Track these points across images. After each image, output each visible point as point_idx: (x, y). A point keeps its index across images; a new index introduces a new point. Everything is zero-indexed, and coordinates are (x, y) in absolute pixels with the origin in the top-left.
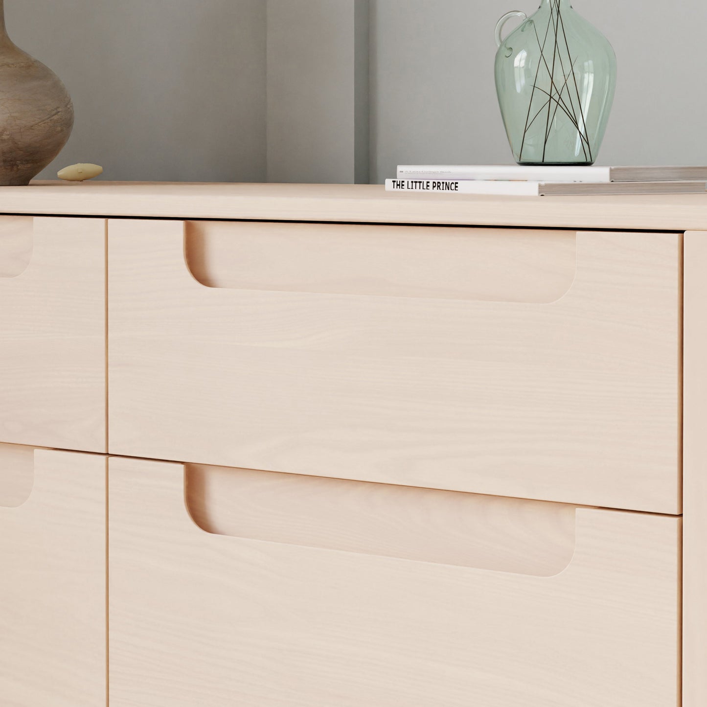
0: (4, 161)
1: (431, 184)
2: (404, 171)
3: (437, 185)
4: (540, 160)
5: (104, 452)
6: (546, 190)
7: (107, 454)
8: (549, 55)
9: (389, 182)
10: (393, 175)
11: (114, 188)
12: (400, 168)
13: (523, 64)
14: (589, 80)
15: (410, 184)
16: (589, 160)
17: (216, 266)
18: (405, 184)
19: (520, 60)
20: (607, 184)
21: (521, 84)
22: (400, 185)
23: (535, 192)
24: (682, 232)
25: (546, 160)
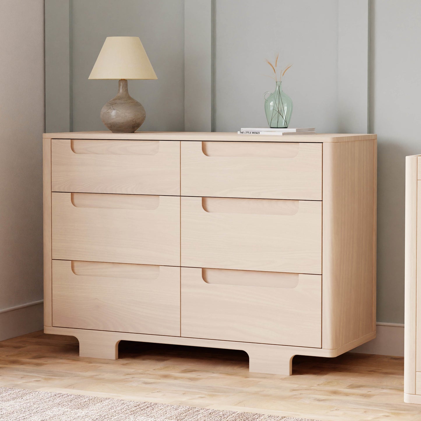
0: (132, 127)
1: (252, 133)
2: (243, 129)
3: (253, 133)
4: (276, 127)
5: (180, 195)
6: (284, 134)
7: (181, 196)
8: (277, 102)
9: (239, 132)
10: (240, 130)
11: (160, 133)
12: (242, 129)
13: (272, 104)
14: (286, 108)
15: (245, 132)
16: (286, 127)
17: (209, 152)
18: (244, 132)
19: (272, 103)
20: (295, 133)
21: (271, 108)
22: (243, 133)
23: (282, 134)
24: (322, 143)
25: (278, 127)
